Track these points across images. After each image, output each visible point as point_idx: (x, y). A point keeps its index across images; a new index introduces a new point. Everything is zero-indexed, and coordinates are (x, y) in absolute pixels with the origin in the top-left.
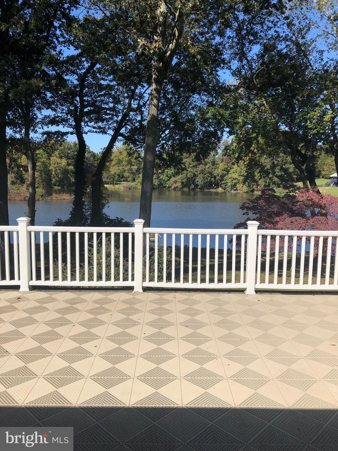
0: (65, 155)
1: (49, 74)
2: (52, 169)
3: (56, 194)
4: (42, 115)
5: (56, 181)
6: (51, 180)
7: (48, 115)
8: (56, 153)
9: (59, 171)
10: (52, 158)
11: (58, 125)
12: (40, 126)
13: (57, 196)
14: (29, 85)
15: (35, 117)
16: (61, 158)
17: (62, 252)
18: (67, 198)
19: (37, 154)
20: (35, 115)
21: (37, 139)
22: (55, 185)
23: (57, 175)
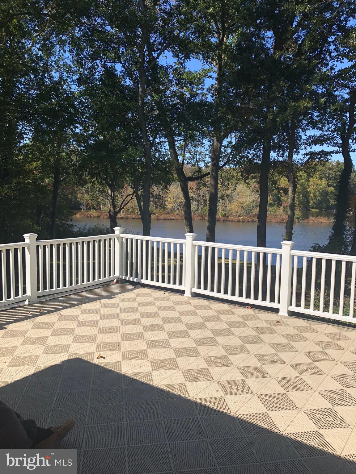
0: (325, 176)
1: (319, 92)
2: (311, 191)
4: (306, 135)
5: (314, 203)
8: (317, 174)
9: (317, 193)
10: (311, 180)
11: (322, 145)
12: (303, 147)
13: (315, 219)
14: (298, 107)
15: (299, 138)
16: (321, 179)
18: (324, 222)
19: (298, 176)
20: (300, 136)
21: (299, 161)
22: (313, 208)
23: (315, 197)
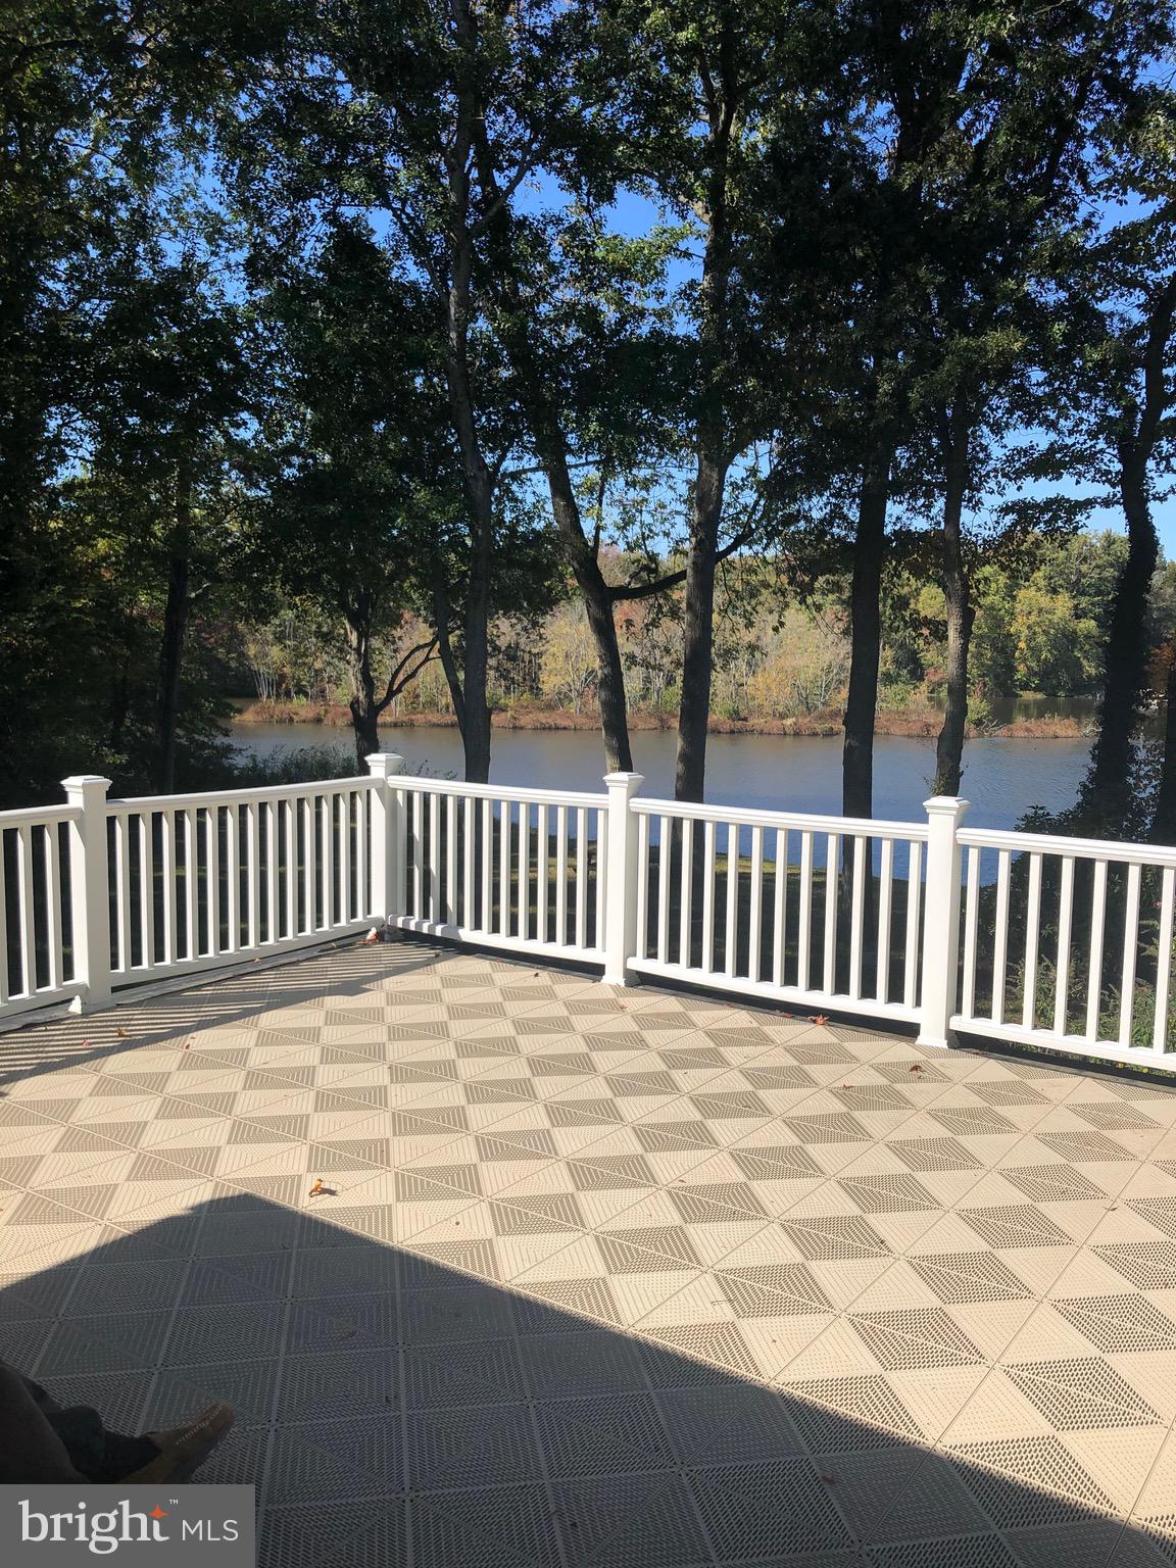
0: (1068, 581)
1: (1045, 303)
2: (1020, 632)
3: (1028, 716)
4: (1005, 447)
5: (1031, 672)
6: (1011, 669)
7: (1025, 444)
9: (1041, 639)
10: (1021, 594)
13: (1032, 723)
14: (978, 353)
15: (981, 455)
16: (1054, 591)
17: (1042, 925)
18: (1064, 734)
19: (978, 581)
20: (984, 448)
21: (980, 530)
22: (1026, 687)
23: (1035, 651)
